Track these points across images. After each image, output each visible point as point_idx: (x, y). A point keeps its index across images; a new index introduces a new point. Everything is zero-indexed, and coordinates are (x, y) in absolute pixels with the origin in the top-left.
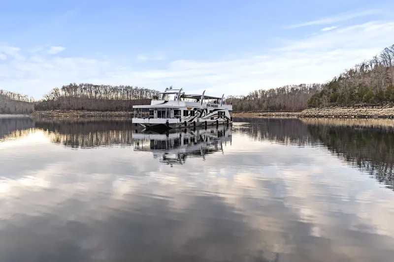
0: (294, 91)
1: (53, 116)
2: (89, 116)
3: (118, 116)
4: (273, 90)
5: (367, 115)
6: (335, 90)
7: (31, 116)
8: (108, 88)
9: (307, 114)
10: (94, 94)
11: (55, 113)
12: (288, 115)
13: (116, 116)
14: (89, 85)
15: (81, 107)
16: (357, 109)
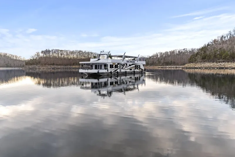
0: (180, 53)
1: (36, 69)
2: (57, 69)
3: (74, 68)
4: (167, 52)
5: (224, 67)
6: (205, 52)
7: (24, 69)
8: (68, 52)
9: (188, 67)
10: (60, 55)
11: (37, 67)
12: (176, 67)
13: (73, 68)
14: (57, 50)
15: (52, 63)
16: (218, 64)
